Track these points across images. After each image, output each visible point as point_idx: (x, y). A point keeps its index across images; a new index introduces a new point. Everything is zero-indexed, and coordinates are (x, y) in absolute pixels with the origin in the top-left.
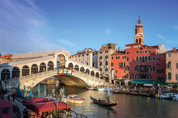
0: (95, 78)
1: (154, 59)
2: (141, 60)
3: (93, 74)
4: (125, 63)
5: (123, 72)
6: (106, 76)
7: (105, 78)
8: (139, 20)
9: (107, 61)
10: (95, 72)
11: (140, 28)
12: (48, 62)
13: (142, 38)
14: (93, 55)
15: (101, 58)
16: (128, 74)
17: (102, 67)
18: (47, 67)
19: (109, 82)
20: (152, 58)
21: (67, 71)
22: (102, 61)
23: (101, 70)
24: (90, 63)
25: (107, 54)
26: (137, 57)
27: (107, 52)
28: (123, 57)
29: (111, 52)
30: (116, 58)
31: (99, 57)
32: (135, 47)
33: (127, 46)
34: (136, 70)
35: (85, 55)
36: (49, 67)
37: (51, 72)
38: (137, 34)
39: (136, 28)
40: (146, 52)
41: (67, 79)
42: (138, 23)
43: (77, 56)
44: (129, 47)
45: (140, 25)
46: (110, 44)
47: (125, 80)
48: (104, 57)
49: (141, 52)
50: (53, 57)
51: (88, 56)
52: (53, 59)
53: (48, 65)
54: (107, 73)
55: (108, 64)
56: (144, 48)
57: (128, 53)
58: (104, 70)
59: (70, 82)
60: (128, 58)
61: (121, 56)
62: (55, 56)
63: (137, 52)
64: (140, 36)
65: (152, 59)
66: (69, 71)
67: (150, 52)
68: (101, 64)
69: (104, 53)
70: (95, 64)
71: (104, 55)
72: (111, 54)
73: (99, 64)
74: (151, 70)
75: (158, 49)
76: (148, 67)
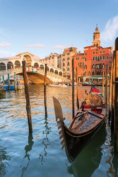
0: (58, 76)
1: (107, 58)
2: (96, 59)
3: (56, 72)
4: (83, 63)
5: (82, 70)
6: (68, 75)
7: (67, 76)
8: (97, 28)
9: (68, 62)
10: (59, 71)
11: (97, 35)
12: (15, 61)
13: (99, 43)
14: (58, 58)
15: (64, 60)
16: (86, 72)
17: (64, 67)
18: (14, 65)
19: (70, 79)
20: (106, 57)
21: (32, 69)
22: (64, 62)
23: (64, 70)
24: (55, 65)
25: (69, 56)
26: (94, 57)
27: (69, 54)
28: (82, 58)
29: (72, 54)
30: (76, 59)
31: (62, 60)
32: (92, 48)
33: (85, 48)
34: (92, 68)
35: (51, 59)
36: (16, 65)
37: (17, 69)
38: (95, 40)
39: (94, 35)
40: (101, 52)
41: (35, 78)
42: (96, 31)
43: (45, 60)
44: (87, 49)
45: (97, 32)
46: (71, 48)
47: (83, 77)
48: (66, 59)
49: (96, 53)
50: (19, 57)
51: (54, 59)
52: (19, 59)
53: (15, 64)
54: (69, 72)
55: (70, 65)
56: (99, 49)
57: (86, 54)
58: (66, 69)
59: (38, 80)
60: (86, 59)
61: (80, 57)
62: (21, 56)
63: (94, 53)
64: (97, 41)
65: (105, 59)
66: (34, 69)
67: (104, 52)
68: (64, 65)
69: (66, 55)
70: (59, 66)
71: (66, 57)
72: (72, 56)
73: (62, 65)
74: (105, 68)
75: (111, 49)
76: (102, 65)
